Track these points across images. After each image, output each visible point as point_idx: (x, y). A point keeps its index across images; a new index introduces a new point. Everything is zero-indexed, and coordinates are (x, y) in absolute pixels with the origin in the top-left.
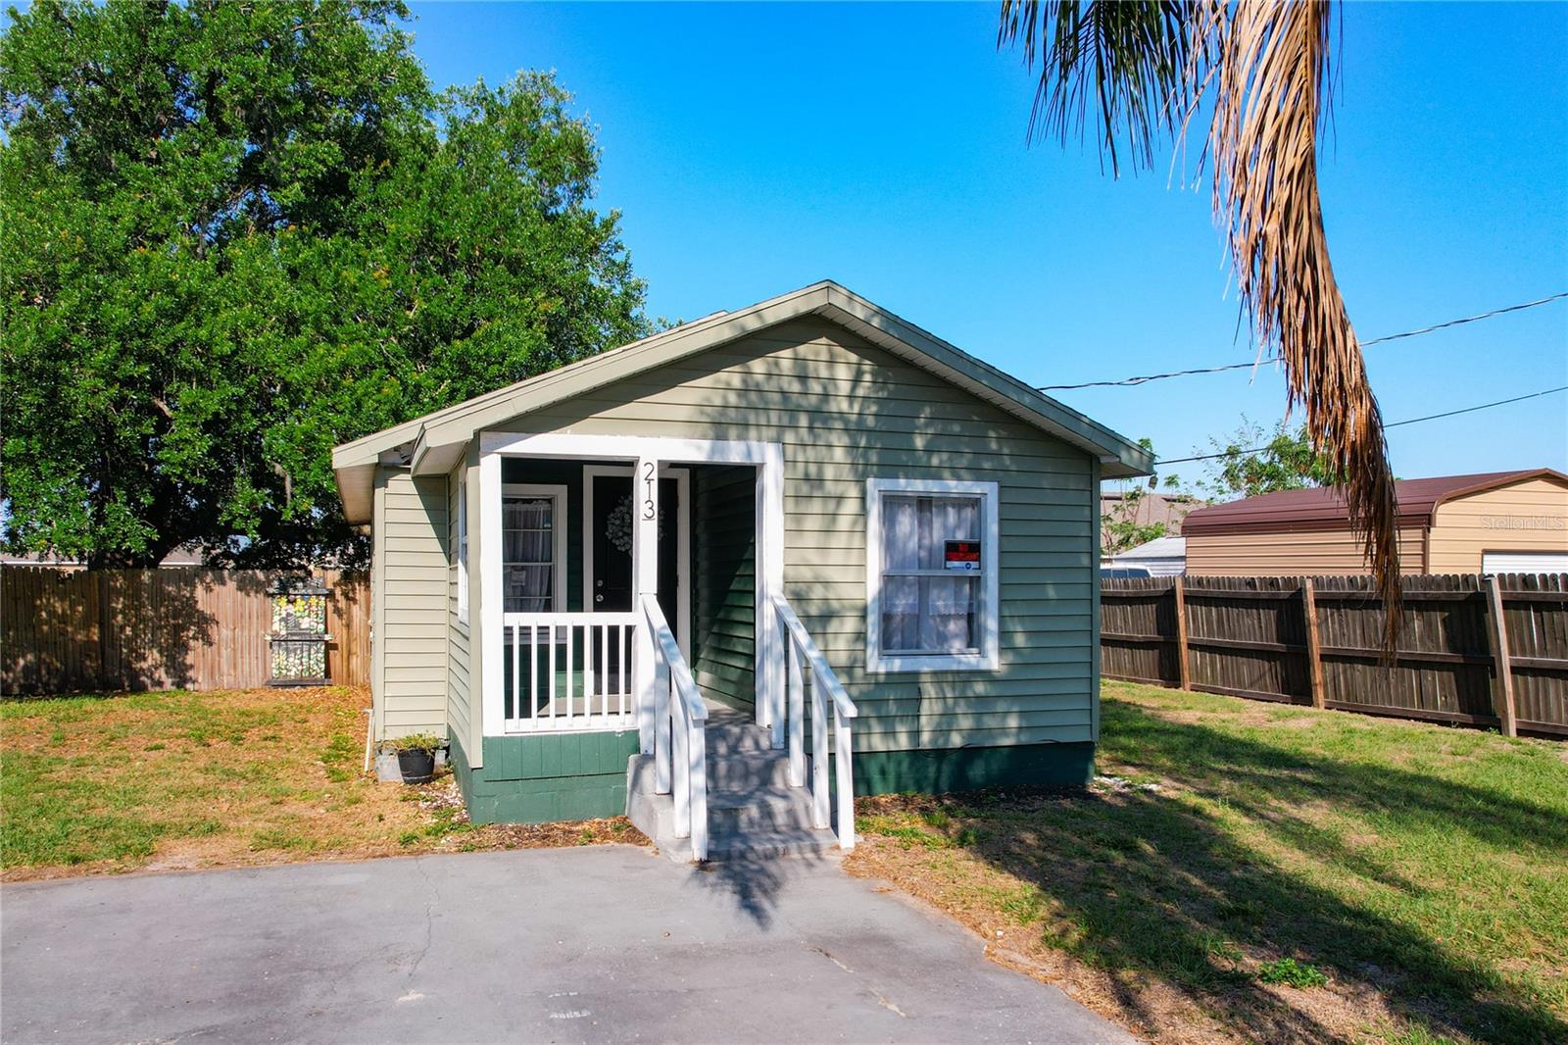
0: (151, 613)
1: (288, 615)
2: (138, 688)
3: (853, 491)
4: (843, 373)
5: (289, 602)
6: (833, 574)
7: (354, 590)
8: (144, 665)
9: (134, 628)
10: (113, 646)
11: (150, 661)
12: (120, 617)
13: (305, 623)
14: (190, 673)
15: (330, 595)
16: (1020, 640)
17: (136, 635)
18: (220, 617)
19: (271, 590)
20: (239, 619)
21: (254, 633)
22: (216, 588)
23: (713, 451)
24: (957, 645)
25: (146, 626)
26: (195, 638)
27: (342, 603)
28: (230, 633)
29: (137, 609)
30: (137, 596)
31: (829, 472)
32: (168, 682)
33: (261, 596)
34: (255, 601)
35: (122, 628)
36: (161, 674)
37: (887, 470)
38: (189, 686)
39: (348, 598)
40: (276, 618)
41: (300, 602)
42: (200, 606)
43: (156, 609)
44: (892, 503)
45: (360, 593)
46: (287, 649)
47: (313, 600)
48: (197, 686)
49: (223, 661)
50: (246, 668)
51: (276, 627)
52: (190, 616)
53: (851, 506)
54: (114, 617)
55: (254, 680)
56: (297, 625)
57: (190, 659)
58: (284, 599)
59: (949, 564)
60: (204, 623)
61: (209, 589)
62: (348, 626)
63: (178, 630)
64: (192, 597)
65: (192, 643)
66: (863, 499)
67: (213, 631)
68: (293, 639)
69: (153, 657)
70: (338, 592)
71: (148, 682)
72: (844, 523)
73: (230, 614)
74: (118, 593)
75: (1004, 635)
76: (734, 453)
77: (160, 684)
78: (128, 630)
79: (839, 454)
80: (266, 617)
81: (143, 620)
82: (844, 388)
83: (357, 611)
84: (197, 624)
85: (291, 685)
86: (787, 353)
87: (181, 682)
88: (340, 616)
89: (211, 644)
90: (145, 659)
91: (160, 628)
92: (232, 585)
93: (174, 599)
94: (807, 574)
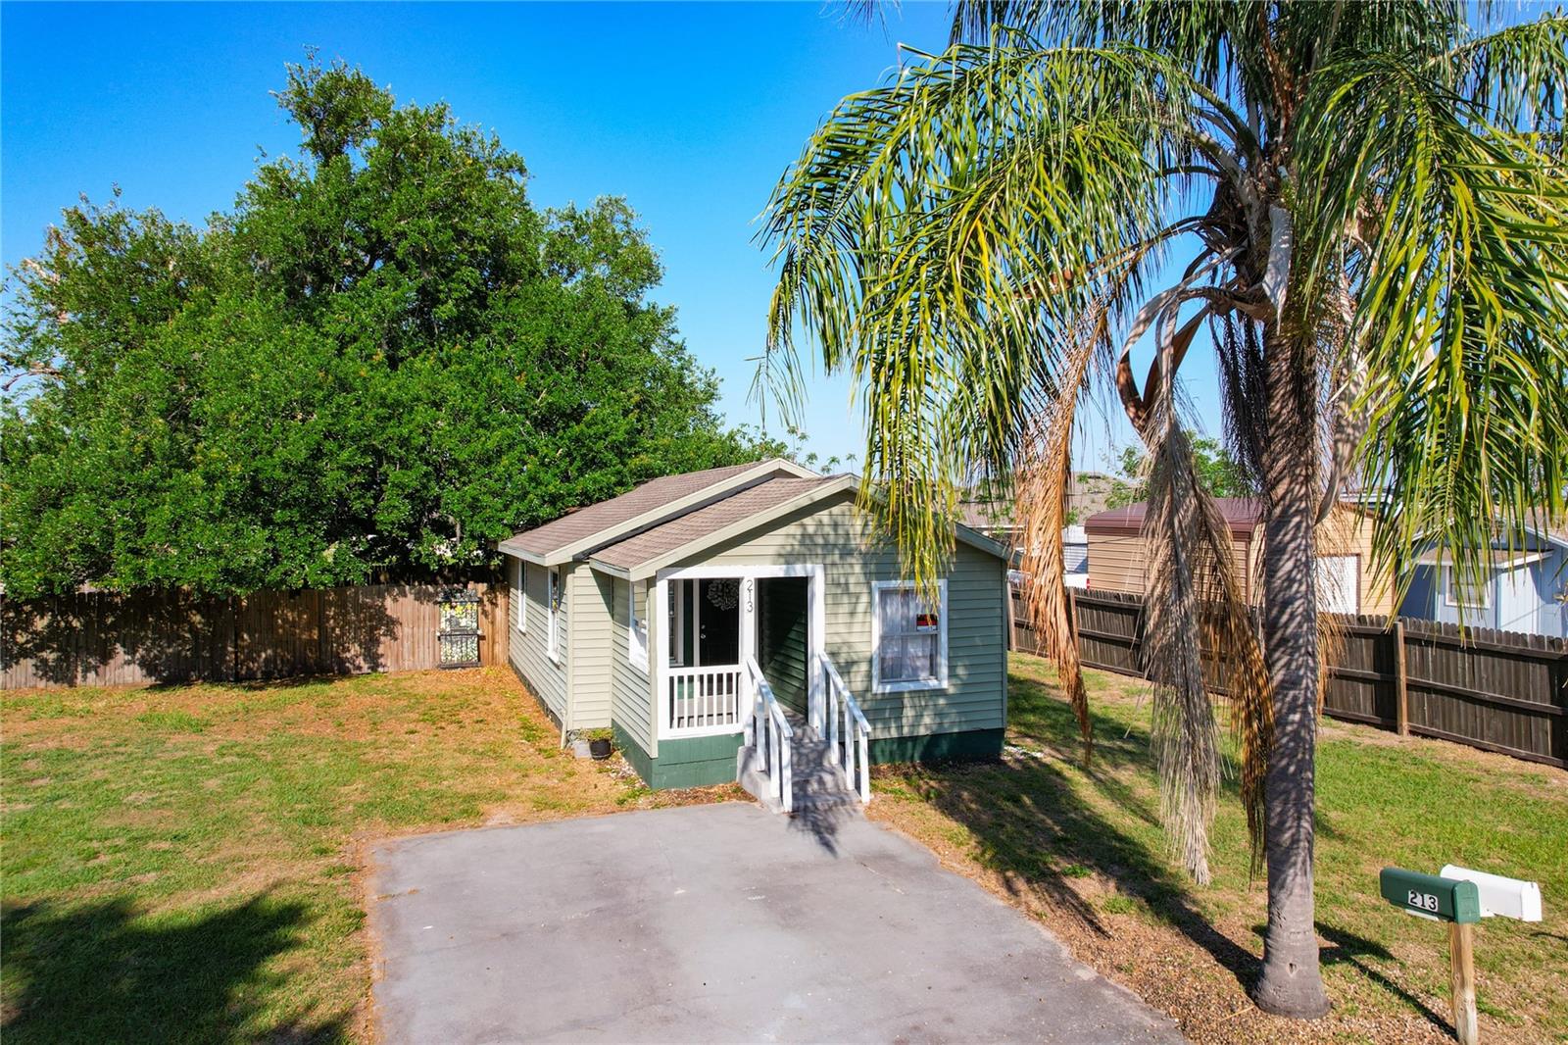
0: (353, 618)
1: (452, 616)
2: (345, 673)
3: (865, 590)
4: (859, 522)
5: (451, 607)
6: (853, 639)
7: (496, 597)
8: (348, 655)
9: (342, 628)
10: (327, 642)
11: (352, 652)
12: (332, 622)
13: (463, 622)
14: (381, 660)
15: (480, 602)
16: (961, 671)
17: (343, 634)
18: (403, 620)
19: (439, 599)
20: (417, 620)
21: (426, 630)
22: (401, 599)
23: (787, 571)
24: (923, 675)
25: (350, 627)
26: (384, 635)
27: (488, 607)
28: (410, 631)
29: (344, 615)
30: (344, 606)
31: (852, 580)
32: (365, 667)
33: (431, 604)
34: (427, 608)
35: (333, 629)
36: (360, 661)
37: (882, 575)
38: (381, 669)
39: (492, 603)
40: (443, 619)
41: (459, 608)
42: (389, 612)
43: (357, 615)
44: (885, 594)
45: (501, 600)
46: (451, 641)
47: (469, 606)
48: (386, 669)
49: (405, 650)
50: (421, 655)
51: (443, 626)
52: (380, 620)
53: (864, 599)
54: (328, 622)
55: (427, 663)
56: (458, 623)
57: (381, 650)
58: (448, 606)
59: (919, 628)
60: (391, 624)
61: (395, 600)
62: (493, 623)
63: (373, 629)
64: (383, 605)
65: (382, 639)
66: (870, 593)
67: (398, 630)
68: (458, 634)
69: (355, 649)
70: (485, 599)
71: (351, 667)
72: (861, 608)
73: (410, 616)
74: (331, 604)
75: (952, 668)
76: (798, 571)
77: (359, 668)
78: (338, 631)
79: (857, 569)
80: (436, 619)
81: (348, 623)
82: (859, 529)
83: (499, 613)
84: (387, 625)
85: (455, 667)
86: (826, 512)
87: (374, 668)
88: (486, 616)
89: (396, 639)
90: (349, 651)
91: (360, 628)
92: (411, 597)
93: (370, 608)
94: (837, 639)
